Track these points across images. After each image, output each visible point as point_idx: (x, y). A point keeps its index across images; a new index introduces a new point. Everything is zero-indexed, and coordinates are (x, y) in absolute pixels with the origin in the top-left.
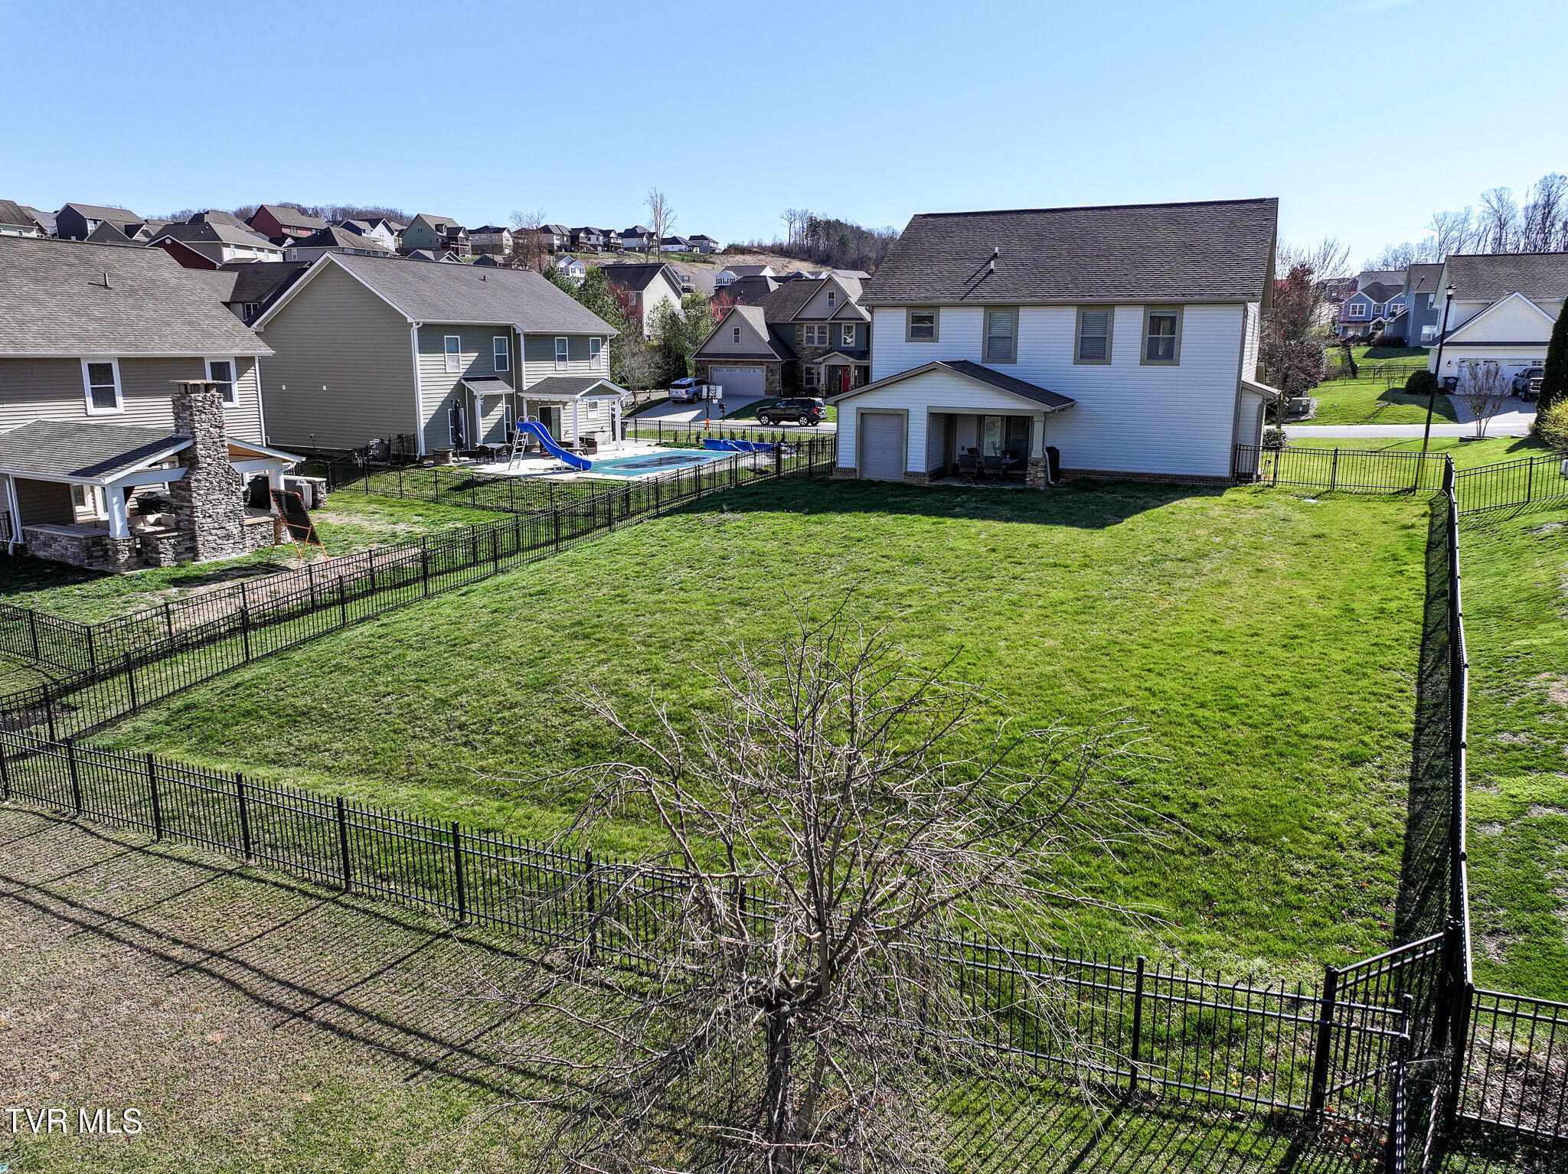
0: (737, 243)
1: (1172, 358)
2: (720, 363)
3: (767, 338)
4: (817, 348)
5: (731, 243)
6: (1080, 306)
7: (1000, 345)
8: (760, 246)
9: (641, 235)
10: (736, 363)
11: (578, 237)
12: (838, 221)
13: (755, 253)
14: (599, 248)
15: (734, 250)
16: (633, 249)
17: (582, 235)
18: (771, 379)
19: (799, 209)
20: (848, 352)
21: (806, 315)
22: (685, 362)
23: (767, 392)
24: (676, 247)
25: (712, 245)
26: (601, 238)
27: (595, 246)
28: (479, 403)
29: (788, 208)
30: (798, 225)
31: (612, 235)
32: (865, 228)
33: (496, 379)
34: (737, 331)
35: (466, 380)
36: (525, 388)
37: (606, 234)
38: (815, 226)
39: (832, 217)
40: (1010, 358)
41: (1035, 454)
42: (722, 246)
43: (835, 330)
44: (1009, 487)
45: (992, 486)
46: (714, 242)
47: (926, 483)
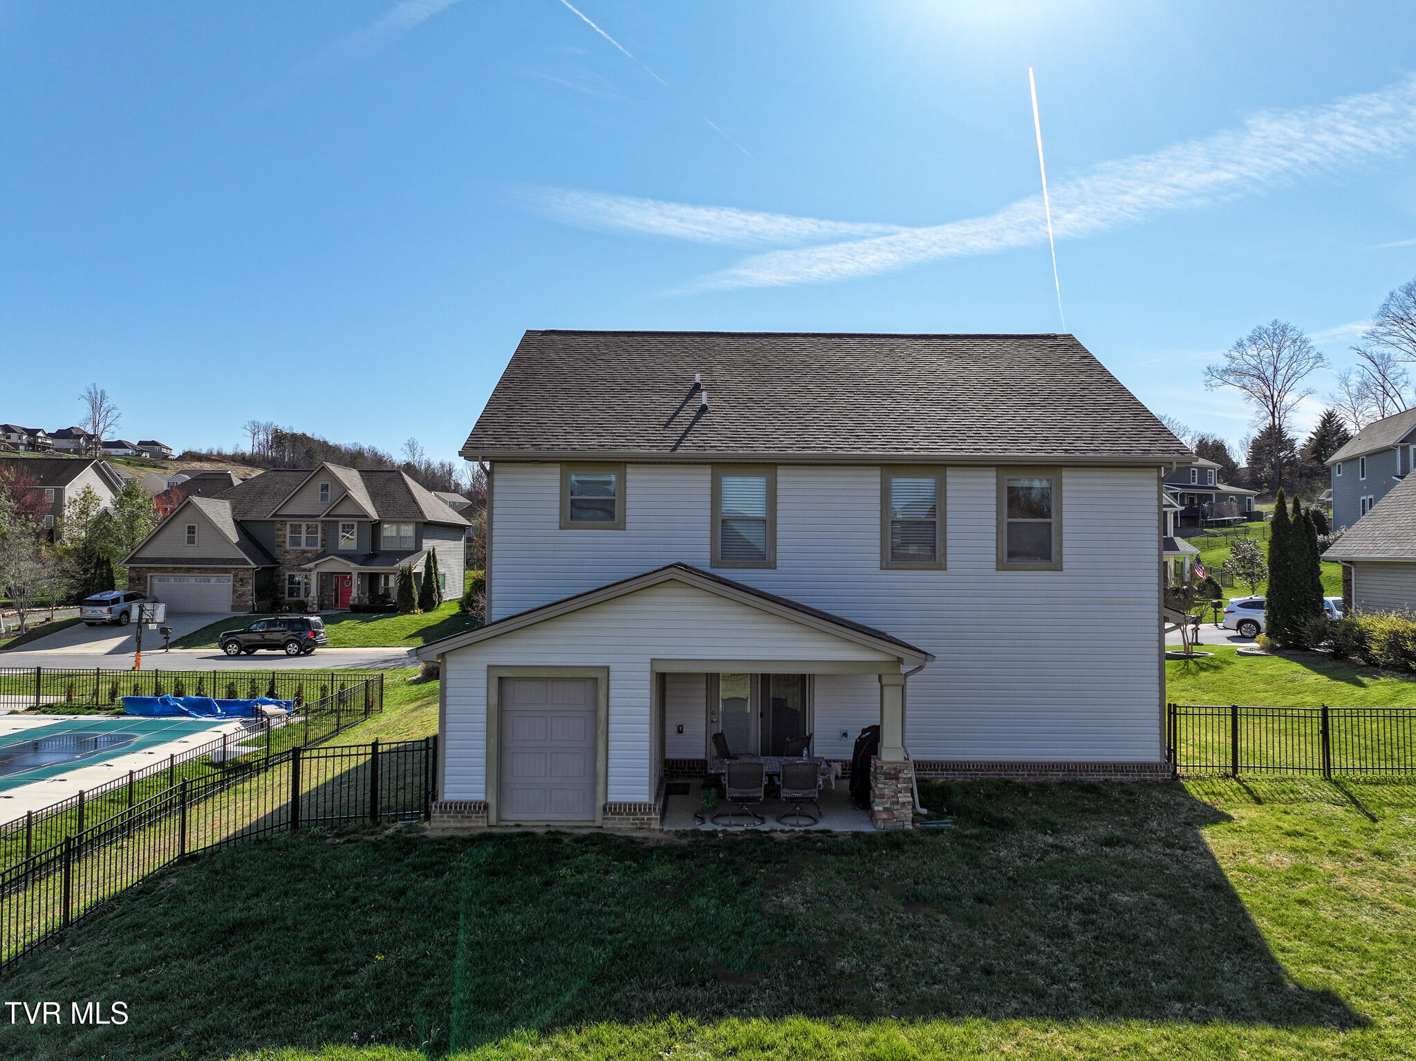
1: (1047, 556)
2: (165, 570)
3: (234, 539)
4: (304, 552)
5: (187, 450)
6: (886, 466)
7: (744, 535)
8: (219, 454)
9: (79, 437)
10: (189, 570)
12: (304, 435)
13: (214, 460)
14: (22, 447)
15: (191, 456)
16: (66, 451)
18: (241, 590)
20: (348, 556)
21: (289, 510)
22: (110, 571)
23: (234, 608)
24: (121, 451)
25: (164, 450)
26: (25, 437)
30: (262, 437)
31: (40, 434)
32: (332, 441)
34: (191, 530)
37: (32, 433)
38: (280, 439)
40: (764, 559)
41: (890, 753)
42: (176, 453)
43: (330, 525)
44: (842, 824)
45: (801, 825)
46: (167, 448)
47: (656, 829)
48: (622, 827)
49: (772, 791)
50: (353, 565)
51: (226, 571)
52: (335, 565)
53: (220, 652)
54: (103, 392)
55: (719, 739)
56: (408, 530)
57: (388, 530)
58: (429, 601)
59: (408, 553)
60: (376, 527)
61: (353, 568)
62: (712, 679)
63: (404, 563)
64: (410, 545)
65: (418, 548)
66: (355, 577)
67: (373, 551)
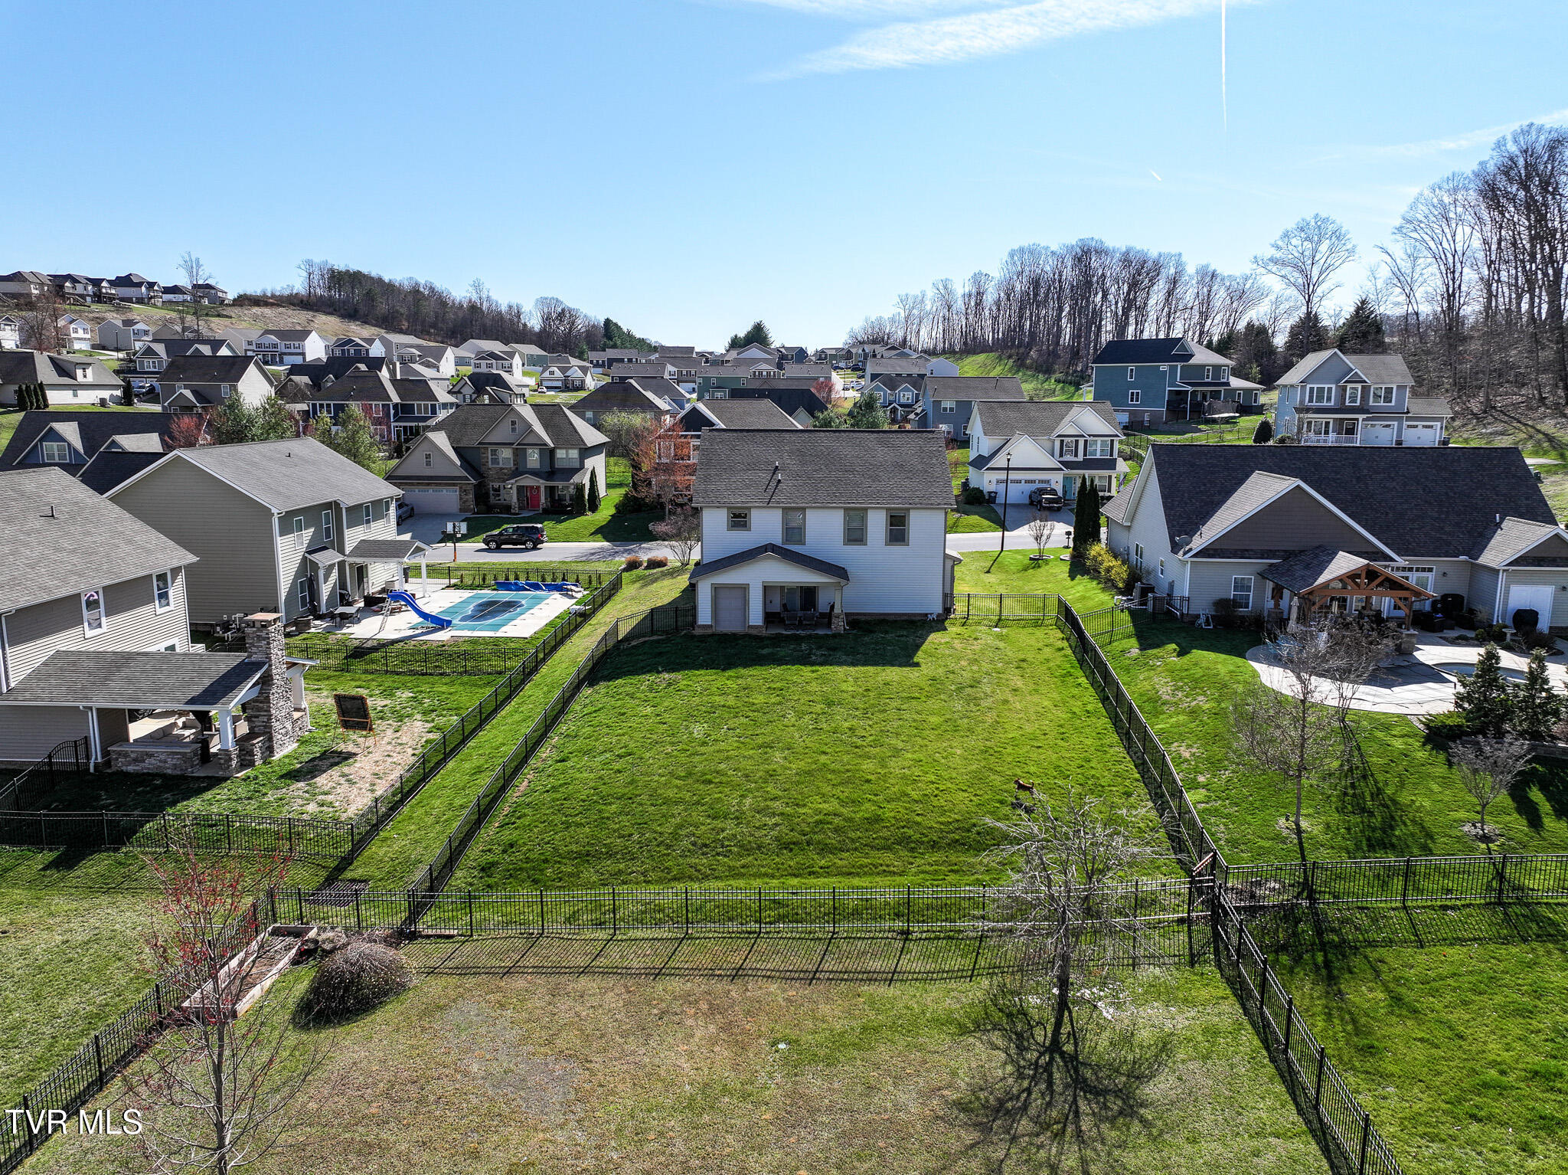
0: (248, 293)
1: (904, 540)
2: (412, 484)
3: (459, 463)
4: (502, 469)
5: (242, 293)
6: (846, 509)
7: (794, 532)
8: (273, 296)
9: (139, 285)
10: (428, 484)
11: (62, 287)
12: (359, 272)
13: (272, 305)
14: (89, 299)
15: (243, 301)
16: (130, 300)
17: (67, 284)
18: (465, 498)
19: (317, 259)
20: (535, 473)
21: (492, 439)
23: (461, 510)
24: (180, 297)
25: (220, 294)
26: (90, 288)
27: (83, 296)
28: (321, 573)
29: (305, 258)
30: (316, 277)
31: (104, 284)
32: (386, 279)
33: (325, 548)
34: (428, 456)
35: (310, 553)
36: (347, 553)
37: (96, 283)
38: (338, 278)
39: (354, 267)
40: (801, 541)
41: (837, 610)
42: (231, 296)
43: (520, 453)
44: (821, 632)
45: (809, 632)
46: (223, 292)
47: (764, 632)
48: (754, 632)
49: (800, 622)
50: (542, 481)
51: (454, 485)
52: (529, 481)
53: (483, 546)
54: (198, 260)
55: (784, 606)
56: (574, 454)
57: (560, 454)
58: (594, 504)
59: (576, 471)
60: (552, 452)
61: (542, 483)
62: (782, 588)
63: (576, 479)
64: (577, 465)
65: (582, 467)
66: (542, 489)
67: (552, 471)
